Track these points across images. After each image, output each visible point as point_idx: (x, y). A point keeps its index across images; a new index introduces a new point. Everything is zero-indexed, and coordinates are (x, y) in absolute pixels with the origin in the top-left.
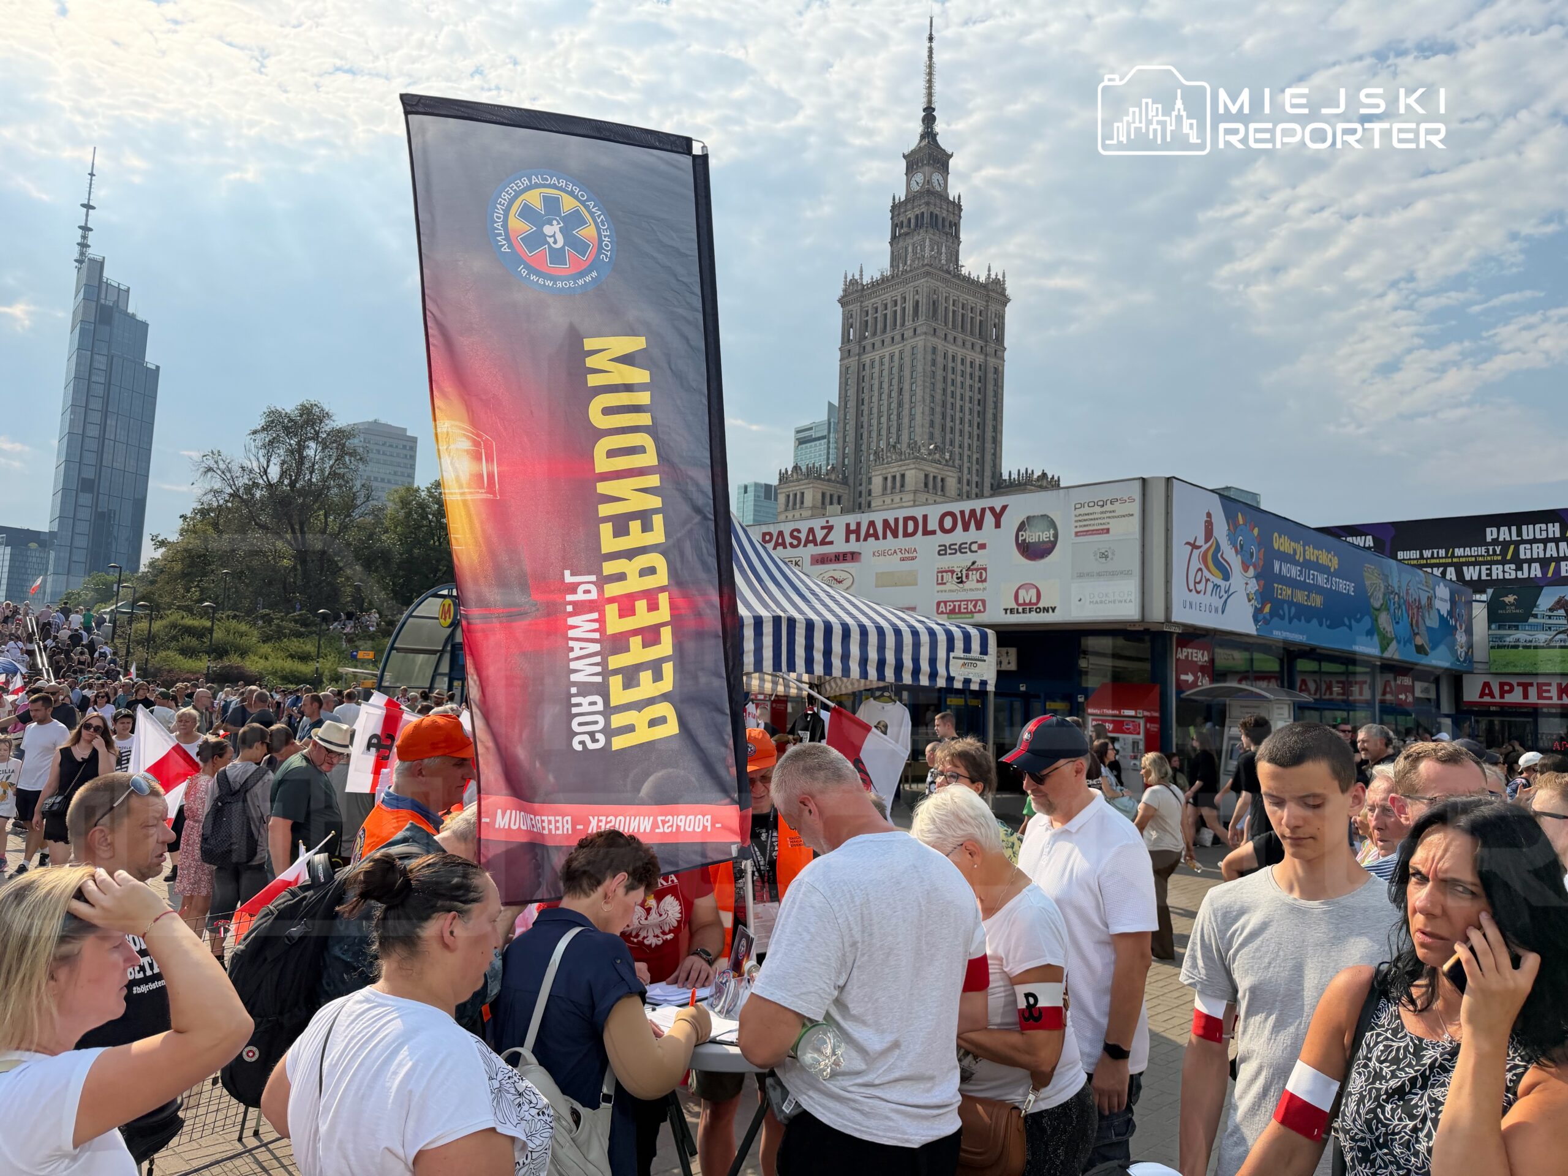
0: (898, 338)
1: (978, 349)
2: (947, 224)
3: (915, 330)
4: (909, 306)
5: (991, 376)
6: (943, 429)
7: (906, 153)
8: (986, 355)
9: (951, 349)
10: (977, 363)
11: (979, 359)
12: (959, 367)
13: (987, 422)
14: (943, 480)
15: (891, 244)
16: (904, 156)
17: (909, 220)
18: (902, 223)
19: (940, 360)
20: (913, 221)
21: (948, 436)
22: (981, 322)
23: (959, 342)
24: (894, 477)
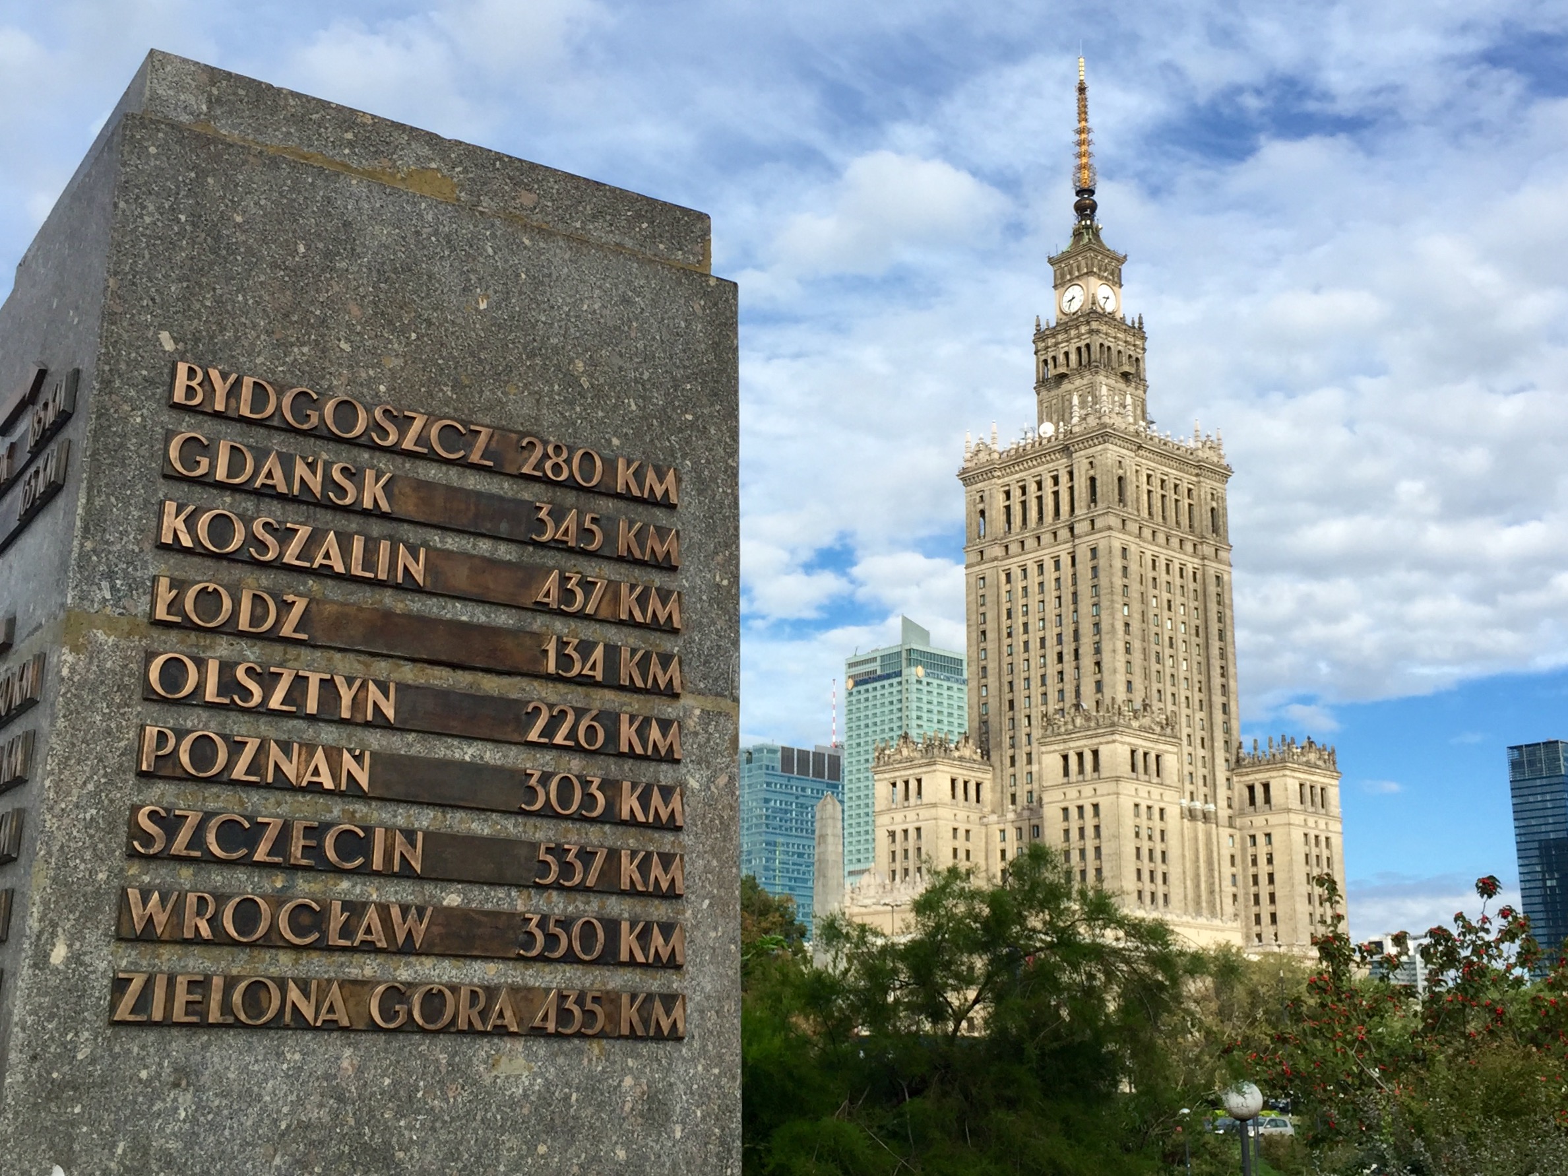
0: (1064, 534)
1: (1189, 547)
2: (1124, 359)
3: (1092, 521)
4: (1081, 485)
5: (1212, 589)
6: (1146, 676)
7: (1053, 254)
8: (1203, 558)
9: (1150, 550)
10: (1191, 571)
11: (1192, 563)
12: (1163, 577)
13: (1212, 661)
14: (1158, 757)
15: (1037, 390)
16: (1051, 261)
17: (1067, 354)
18: (1054, 358)
19: (1134, 567)
20: (1073, 357)
21: (1155, 686)
22: (1190, 505)
23: (1161, 538)
24: (1080, 755)
